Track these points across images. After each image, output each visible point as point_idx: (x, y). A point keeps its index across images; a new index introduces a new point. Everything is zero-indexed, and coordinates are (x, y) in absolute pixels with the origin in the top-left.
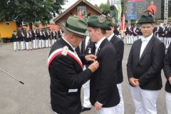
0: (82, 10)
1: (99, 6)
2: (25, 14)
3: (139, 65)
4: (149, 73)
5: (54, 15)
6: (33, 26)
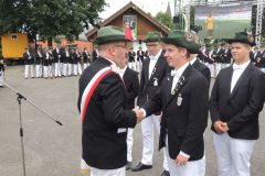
0: (130, 21)
4: (244, 114)
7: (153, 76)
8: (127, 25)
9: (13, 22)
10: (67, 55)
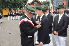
1: (42, 2)
2: (13, 5)
3: (58, 26)
5: (24, 6)
6: (16, 10)
7: (37, 19)
8: (35, 5)
9: (5, 6)
10: (19, 13)
